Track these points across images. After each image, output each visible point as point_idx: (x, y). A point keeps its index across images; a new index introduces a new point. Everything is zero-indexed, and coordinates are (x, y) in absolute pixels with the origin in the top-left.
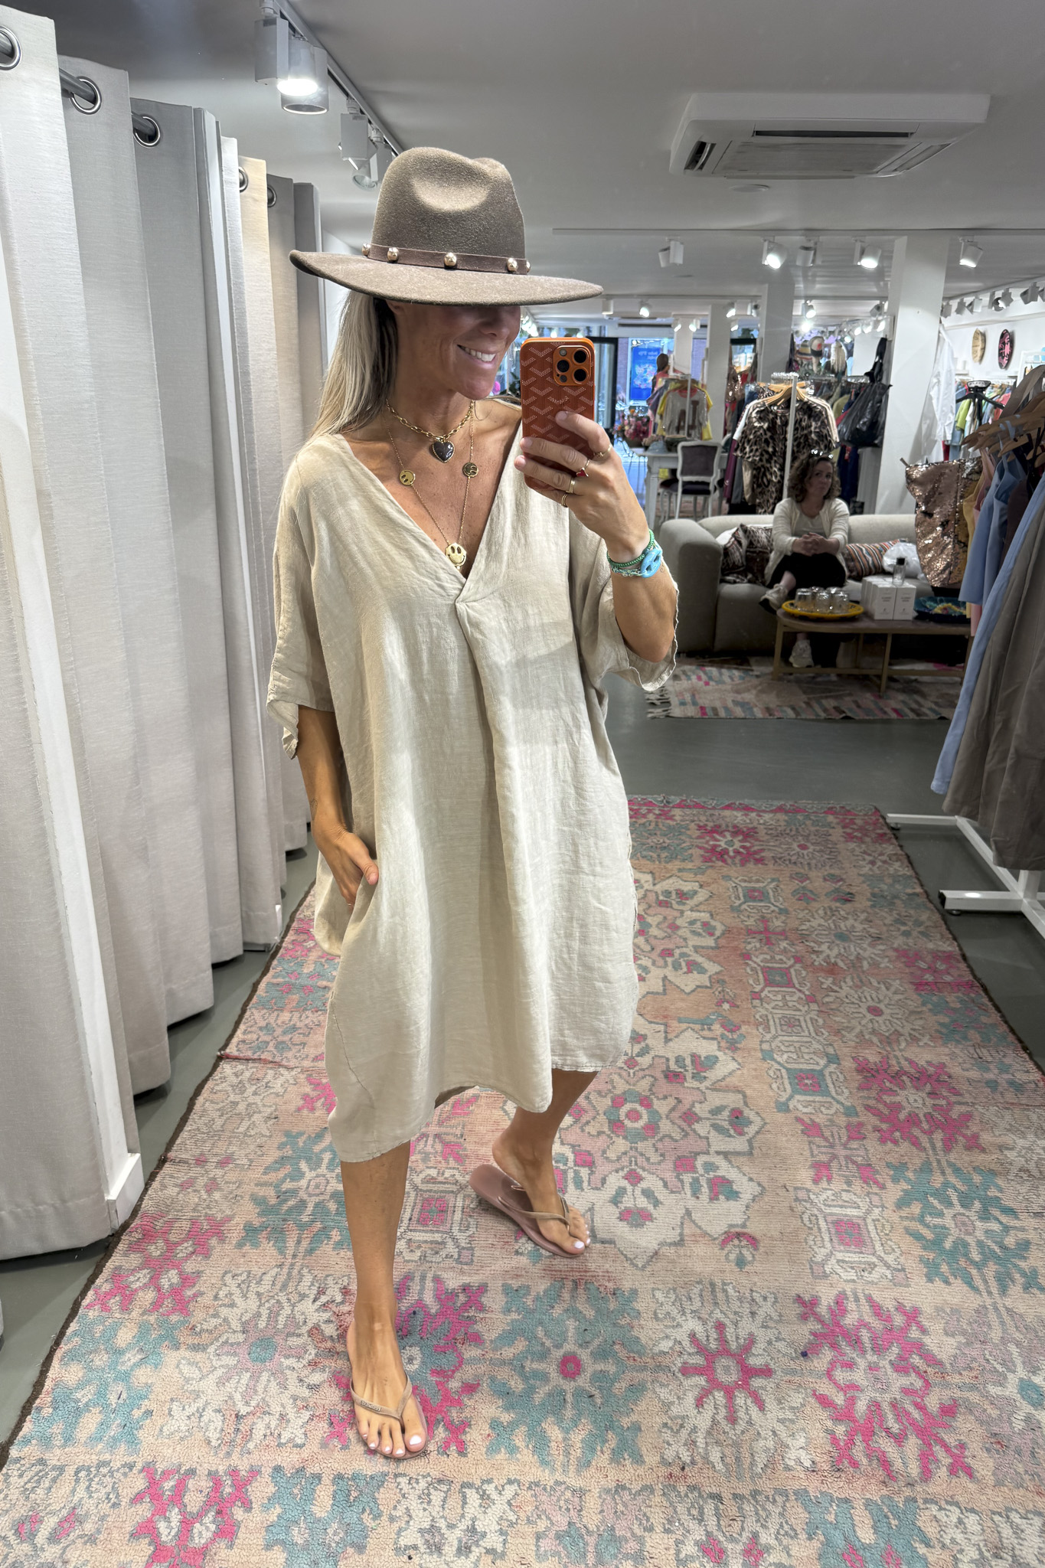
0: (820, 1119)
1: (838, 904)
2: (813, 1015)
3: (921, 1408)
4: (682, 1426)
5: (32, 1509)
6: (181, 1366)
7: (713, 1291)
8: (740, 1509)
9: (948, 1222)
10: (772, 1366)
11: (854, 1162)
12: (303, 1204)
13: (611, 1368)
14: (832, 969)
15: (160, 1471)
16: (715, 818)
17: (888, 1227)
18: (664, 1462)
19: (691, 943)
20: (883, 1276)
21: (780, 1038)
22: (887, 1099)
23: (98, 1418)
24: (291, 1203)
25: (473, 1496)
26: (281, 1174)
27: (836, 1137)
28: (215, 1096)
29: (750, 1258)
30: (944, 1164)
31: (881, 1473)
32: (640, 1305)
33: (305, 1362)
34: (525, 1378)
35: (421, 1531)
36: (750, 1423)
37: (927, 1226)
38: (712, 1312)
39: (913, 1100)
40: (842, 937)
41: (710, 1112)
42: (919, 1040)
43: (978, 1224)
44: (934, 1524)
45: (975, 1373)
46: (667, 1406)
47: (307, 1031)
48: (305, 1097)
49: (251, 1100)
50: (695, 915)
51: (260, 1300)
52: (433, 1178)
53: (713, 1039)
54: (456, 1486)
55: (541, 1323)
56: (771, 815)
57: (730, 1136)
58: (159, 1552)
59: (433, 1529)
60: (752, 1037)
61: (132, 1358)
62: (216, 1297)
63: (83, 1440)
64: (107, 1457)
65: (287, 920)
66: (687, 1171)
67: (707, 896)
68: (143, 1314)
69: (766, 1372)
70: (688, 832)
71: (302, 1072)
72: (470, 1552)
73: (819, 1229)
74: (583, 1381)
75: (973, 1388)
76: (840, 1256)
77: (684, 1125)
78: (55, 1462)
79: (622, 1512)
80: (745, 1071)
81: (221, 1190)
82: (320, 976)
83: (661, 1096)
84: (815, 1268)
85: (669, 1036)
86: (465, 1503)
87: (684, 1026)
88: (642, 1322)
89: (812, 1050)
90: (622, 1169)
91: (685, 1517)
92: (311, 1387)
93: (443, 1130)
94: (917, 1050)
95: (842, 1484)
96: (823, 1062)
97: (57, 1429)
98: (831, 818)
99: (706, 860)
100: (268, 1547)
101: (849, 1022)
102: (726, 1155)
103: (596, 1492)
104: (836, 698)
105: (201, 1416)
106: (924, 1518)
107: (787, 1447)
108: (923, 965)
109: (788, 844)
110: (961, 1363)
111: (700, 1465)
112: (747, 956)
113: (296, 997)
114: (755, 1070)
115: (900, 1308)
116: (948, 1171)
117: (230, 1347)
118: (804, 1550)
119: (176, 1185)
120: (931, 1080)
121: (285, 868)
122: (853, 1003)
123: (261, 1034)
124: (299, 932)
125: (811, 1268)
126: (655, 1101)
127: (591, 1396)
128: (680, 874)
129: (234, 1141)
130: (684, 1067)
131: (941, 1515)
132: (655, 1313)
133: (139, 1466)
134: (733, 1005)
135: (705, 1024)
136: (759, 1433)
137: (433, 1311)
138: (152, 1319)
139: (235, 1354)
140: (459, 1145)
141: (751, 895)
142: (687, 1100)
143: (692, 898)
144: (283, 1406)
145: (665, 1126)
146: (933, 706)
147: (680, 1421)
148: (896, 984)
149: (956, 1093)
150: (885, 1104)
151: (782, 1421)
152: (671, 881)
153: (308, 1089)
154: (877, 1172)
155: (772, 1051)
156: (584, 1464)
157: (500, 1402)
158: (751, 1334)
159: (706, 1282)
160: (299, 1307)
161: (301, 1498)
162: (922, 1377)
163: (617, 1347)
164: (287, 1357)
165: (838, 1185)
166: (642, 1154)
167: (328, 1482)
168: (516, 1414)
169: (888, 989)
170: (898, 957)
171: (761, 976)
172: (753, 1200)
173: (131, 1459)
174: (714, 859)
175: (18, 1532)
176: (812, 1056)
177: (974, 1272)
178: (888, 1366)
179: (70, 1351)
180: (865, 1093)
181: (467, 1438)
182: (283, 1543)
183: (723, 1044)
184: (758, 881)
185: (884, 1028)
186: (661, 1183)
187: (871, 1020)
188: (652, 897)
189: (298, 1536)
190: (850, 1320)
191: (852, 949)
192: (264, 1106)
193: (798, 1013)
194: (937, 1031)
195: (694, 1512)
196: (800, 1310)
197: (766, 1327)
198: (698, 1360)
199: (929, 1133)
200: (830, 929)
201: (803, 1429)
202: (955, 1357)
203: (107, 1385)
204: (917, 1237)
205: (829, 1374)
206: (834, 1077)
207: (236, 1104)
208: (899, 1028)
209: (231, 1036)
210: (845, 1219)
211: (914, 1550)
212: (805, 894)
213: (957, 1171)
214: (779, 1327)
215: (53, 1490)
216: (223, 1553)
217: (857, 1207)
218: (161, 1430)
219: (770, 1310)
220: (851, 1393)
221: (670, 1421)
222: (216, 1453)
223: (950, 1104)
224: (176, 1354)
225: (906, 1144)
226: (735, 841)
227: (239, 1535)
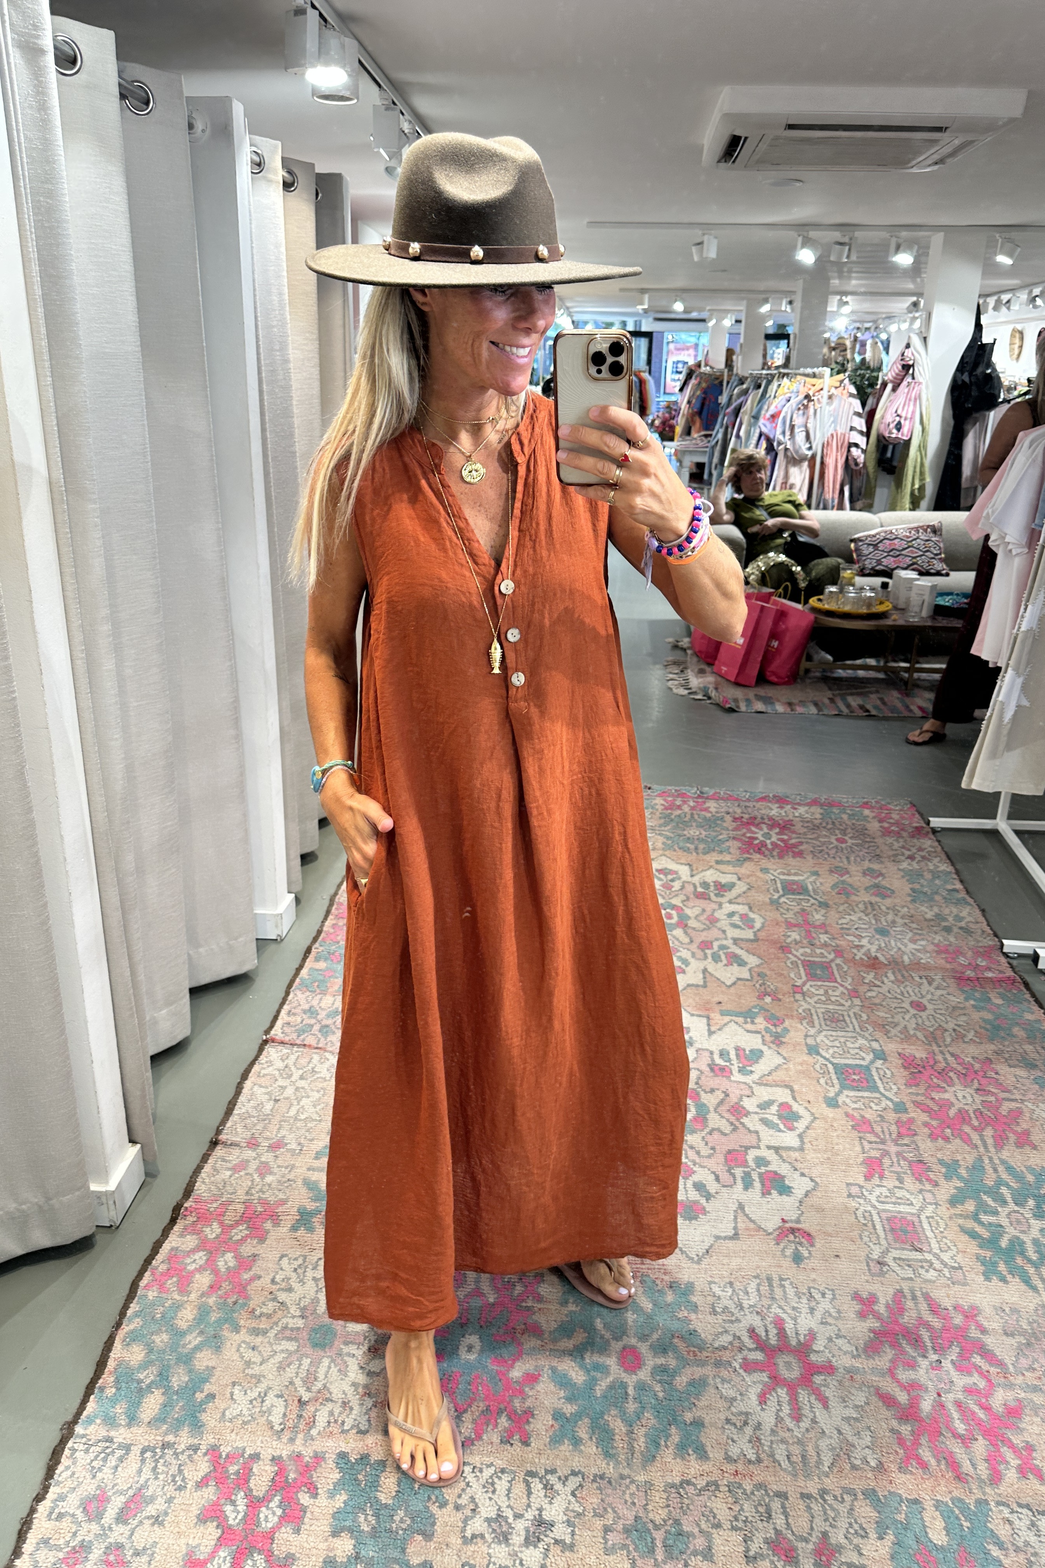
0: (871, 1115)
1: (878, 899)
2: (856, 1009)
3: (987, 1408)
4: (746, 1423)
5: (99, 1488)
6: (242, 1350)
7: (771, 1285)
8: (809, 1508)
9: (1004, 1220)
10: (835, 1364)
11: (905, 1159)
13: (673, 1363)
14: (874, 964)
15: (224, 1454)
16: (750, 810)
17: (943, 1224)
18: (729, 1459)
19: (731, 936)
20: (942, 1274)
21: (824, 1033)
22: (937, 1095)
23: (161, 1399)
25: (538, 1486)
27: (888, 1132)
28: (262, 1080)
29: (806, 1254)
30: (997, 1162)
31: (950, 1474)
32: (697, 1299)
33: (365, 1348)
34: (588, 1371)
35: (488, 1520)
36: (815, 1421)
37: (981, 1223)
38: (769, 1307)
39: (962, 1096)
40: (883, 931)
41: (759, 1106)
42: (965, 1036)
43: (1032, 1221)
44: (1008, 1527)
45: (1037, 1374)
46: (730, 1402)
49: (299, 1084)
50: (734, 907)
53: (757, 1032)
54: (521, 1476)
55: (598, 1315)
56: (808, 808)
57: (780, 1131)
58: (227, 1537)
59: (500, 1518)
60: (796, 1032)
61: (193, 1340)
62: (273, 1281)
63: (146, 1421)
64: (170, 1438)
66: (740, 1166)
67: (745, 889)
68: (202, 1296)
69: (829, 1369)
70: (725, 825)
72: (539, 1542)
73: (875, 1225)
74: (644, 1374)
75: (1035, 1389)
76: (897, 1253)
77: (733, 1119)
78: (121, 1441)
79: (689, 1508)
80: (792, 1066)
81: (275, 1174)
83: (708, 1091)
84: (872, 1264)
85: (713, 1029)
86: (529, 1493)
87: (727, 1019)
88: (700, 1316)
89: (857, 1045)
91: (752, 1515)
92: (370, 1373)
94: (964, 1045)
95: (911, 1485)
96: (870, 1058)
97: (119, 1409)
98: (868, 812)
99: (743, 852)
100: (335, 1534)
101: (893, 1017)
102: (778, 1149)
103: (660, 1484)
104: (862, 694)
105: (263, 1402)
106: (997, 1521)
107: (854, 1446)
108: (965, 961)
109: (826, 837)
110: (1025, 1362)
111: (766, 1463)
112: (788, 949)
114: (801, 1064)
115: (956, 1307)
116: (1001, 1169)
117: (291, 1334)
118: (876, 1550)
119: (228, 1168)
120: (976, 1074)
122: (896, 998)
123: (305, 1016)
124: (337, 917)
125: (868, 1265)
126: (702, 1093)
127: (652, 1389)
128: (719, 867)
129: (284, 1125)
130: (729, 1060)
131: (1014, 1518)
132: (713, 1308)
133: (204, 1449)
134: (776, 999)
135: (749, 1016)
136: (823, 1432)
137: (490, 1299)
138: (212, 1300)
139: (295, 1339)
141: (790, 888)
142: (736, 1093)
143: (731, 890)
144: (344, 1393)
145: (713, 1120)
147: (743, 1418)
148: (938, 978)
149: (1006, 1089)
150: (936, 1101)
151: (847, 1419)
152: (709, 873)
154: (929, 1169)
155: (817, 1045)
156: (649, 1458)
157: (562, 1394)
158: (811, 1330)
159: (764, 1276)
161: (366, 1485)
162: (985, 1377)
163: (676, 1340)
164: (346, 1343)
165: (890, 1182)
168: (580, 1406)
169: (931, 984)
170: (940, 953)
171: (803, 970)
172: (806, 1195)
173: (195, 1442)
174: (752, 851)
175: (86, 1511)
176: (857, 1051)
177: (1032, 1271)
178: (950, 1366)
179: (132, 1332)
180: (913, 1090)
181: (530, 1427)
182: (351, 1530)
183: (768, 1038)
184: (797, 874)
185: (927, 1023)
186: (713, 1177)
187: (914, 1015)
188: (689, 889)
189: (365, 1523)
190: (909, 1319)
191: (895, 944)
192: (312, 1089)
193: (842, 1008)
194: (981, 1027)
195: (762, 1510)
196: (858, 1307)
197: (826, 1323)
198: (759, 1356)
199: (981, 1130)
200: (867, 923)
201: (869, 1428)
202: (1018, 1357)
203: (169, 1366)
204: (973, 1235)
205: (891, 1372)
206: (882, 1073)
207: (284, 1088)
208: (944, 1024)
209: (276, 1018)
210: (899, 1216)
211: (987, 1553)
212: (844, 889)
213: (1009, 1169)
214: (840, 1323)
215: (119, 1469)
216: (292, 1537)
217: (912, 1204)
218: (224, 1414)
219: (830, 1306)
220: (913, 1393)
221: (733, 1417)
222: (279, 1438)
223: (999, 1101)
224: (237, 1337)
225: (958, 1141)
226: (773, 833)
227: (306, 1520)
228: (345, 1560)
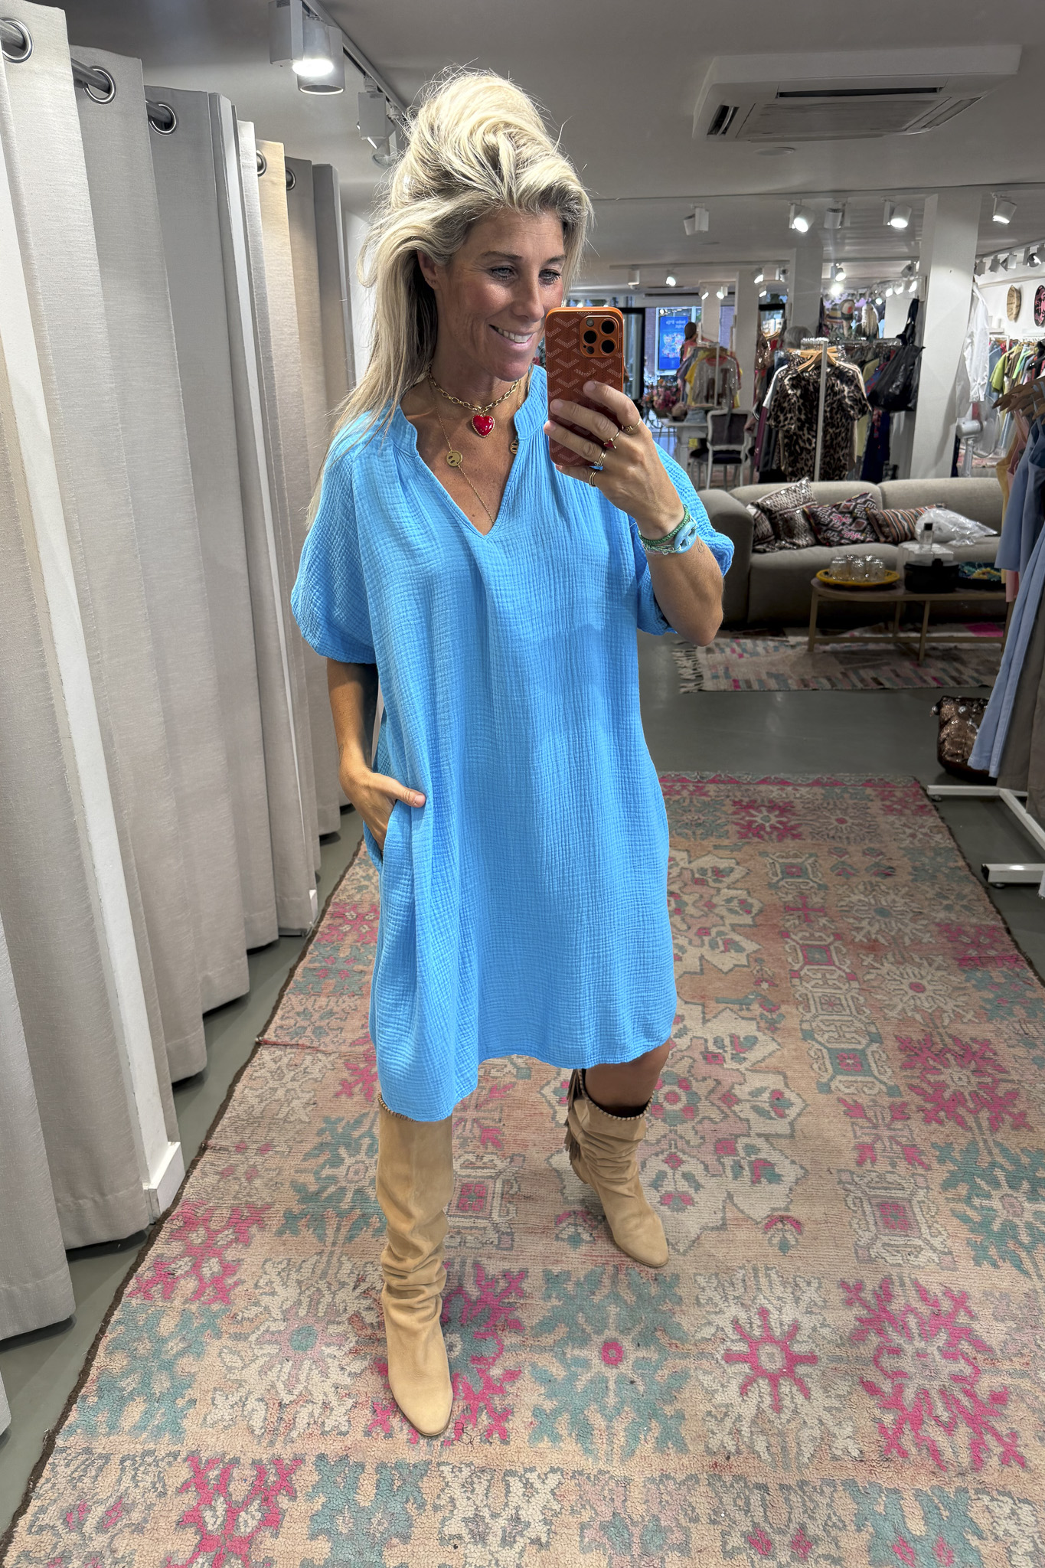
0: (864, 1100)
1: (878, 879)
2: (854, 993)
3: (971, 1395)
4: (726, 1415)
5: (80, 1498)
6: (223, 1355)
7: (756, 1276)
8: (787, 1500)
9: (996, 1204)
10: (817, 1353)
11: (898, 1143)
12: (343, 1190)
13: (654, 1356)
14: (873, 947)
15: (204, 1459)
16: (750, 793)
17: (933, 1210)
18: (709, 1451)
19: (727, 922)
20: (930, 1260)
21: (821, 1017)
22: (931, 1078)
23: (142, 1407)
24: (332, 1189)
25: (516, 1486)
26: (321, 1160)
27: (880, 1117)
28: (253, 1082)
29: (793, 1242)
30: (991, 1144)
31: (930, 1463)
32: (682, 1291)
33: (346, 1349)
34: (567, 1366)
35: (465, 1520)
36: (795, 1411)
37: (973, 1207)
38: (755, 1298)
39: (956, 1078)
40: (883, 912)
41: (750, 1094)
42: (963, 1016)
43: (1026, 1205)
44: (987, 1515)
45: (1026, 1359)
46: (710, 1393)
47: (343, 1015)
48: (344, 1083)
49: (289, 1086)
50: (733, 893)
51: (300, 1288)
52: (472, 1163)
53: (752, 1019)
54: (499, 1476)
55: (581, 1309)
56: (808, 789)
57: (771, 1118)
58: (205, 1542)
59: (477, 1518)
60: (792, 1016)
61: (174, 1346)
62: (256, 1286)
63: (127, 1428)
64: (152, 1446)
65: (323, 905)
66: (729, 1154)
67: (744, 873)
68: (185, 1303)
69: (811, 1359)
70: (724, 808)
71: (340, 1057)
72: (515, 1542)
73: (864, 1212)
74: (626, 1368)
75: (1023, 1375)
76: (885, 1239)
77: (724, 1107)
78: (99, 1451)
79: (667, 1502)
80: (785, 1052)
81: (263, 1177)
82: (355, 960)
83: (700, 1078)
84: (860, 1252)
85: (707, 1017)
86: (508, 1492)
87: (722, 1006)
88: (684, 1308)
89: (853, 1029)
90: (662, 1152)
91: (730, 1508)
92: (353, 1375)
93: (481, 1114)
94: (962, 1025)
95: (890, 1474)
96: (864, 1042)
97: (102, 1417)
98: (869, 791)
99: (743, 836)
100: (313, 1537)
101: (891, 999)
102: (767, 1137)
103: (638, 1479)
104: (873, 667)
105: (244, 1405)
106: (976, 1509)
107: (834, 1436)
108: (966, 940)
109: (826, 817)
110: (1012, 1349)
111: (745, 1455)
112: (785, 934)
113: (332, 981)
114: (796, 1050)
115: (948, 1292)
116: (996, 1151)
117: (272, 1338)
118: (853, 1542)
119: (216, 1173)
120: (973, 1055)
121: (319, 853)
122: (895, 980)
123: (298, 1019)
124: (334, 916)
125: (856, 1252)
126: (694, 1082)
127: (632, 1382)
128: (716, 852)
129: (274, 1127)
130: (723, 1047)
131: (993, 1505)
132: (697, 1299)
133: (184, 1454)
134: (772, 984)
135: (744, 1003)
136: (805, 1422)
137: (474, 1298)
138: (194, 1307)
139: (277, 1343)
140: (497, 1130)
141: (789, 871)
142: (727, 1081)
143: (728, 875)
144: (325, 1394)
145: (705, 1109)
146: (975, 675)
147: (724, 1409)
148: (939, 960)
149: (1003, 1071)
150: (929, 1083)
151: (828, 1409)
152: (706, 858)
153: (346, 1074)
154: (922, 1152)
155: (812, 1031)
156: (629, 1454)
157: (542, 1390)
158: (796, 1321)
159: (749, 1266)
160: (341, 1295)
161: (345, 1487)
162: (972, 1364)
163: (659, 1333)
164: (328, 1345)
165: (882, 1166)
166: (681, 1137)
167: (371, 1471)
168: (560, 1402)
169: (930, 965)
170: (940, 932)
171: (800, 954)
172: (797, 1183)
173: (175, 1448)
174: (750, 835)
175: (66, 1521)
176: (854, 1035)
177: (1023, 1255)
178: (936, 1353)
179: (114, 1339)
180: (908, 1072)
181: (508, 1426)
182: (328, 1532)
183: (762, 1024)
184: (796, 856)
185: (927, 1005)
186: (702, 1167)
187: (913, 997)
188: (688, 875)
189: (342, 1525)
190: (896, 1306)
191: (894, 925)
192: (303, 1091)
193: (838, 991)
194: (979, 1007)
195: (740, 1503)
196: (843, 1295)
197: (811, 1313)
198: (742, 1347)
199: (974, 1112)
200: (870, 904)
201: (851, 1418)
202: (1005, 1342)
203: (151, 1374)
204: (965, 1219)
205: (876, 1361)
206: (877, 1057)
207: (275, 1090)
208: (941, 1005)
209: (269, 1022)
210: (890, 1201)
211: (966, 1542)
212: (844, 869)
213: (1004, 1150)
214: (824, 1312)
215: (99, 1478)
216: (269, 1542)
217: (903, 1189)
218: (205, 1419)
219: (816, 1295)
220: (899, 1380)
221: (713, 1410)
222: (259, 1443)
223: (996, 1081)
224: (217, 1343)
225: (951, 1123)
226: (772, 816)
227: (285, 1524)
228: (322, 1562)
